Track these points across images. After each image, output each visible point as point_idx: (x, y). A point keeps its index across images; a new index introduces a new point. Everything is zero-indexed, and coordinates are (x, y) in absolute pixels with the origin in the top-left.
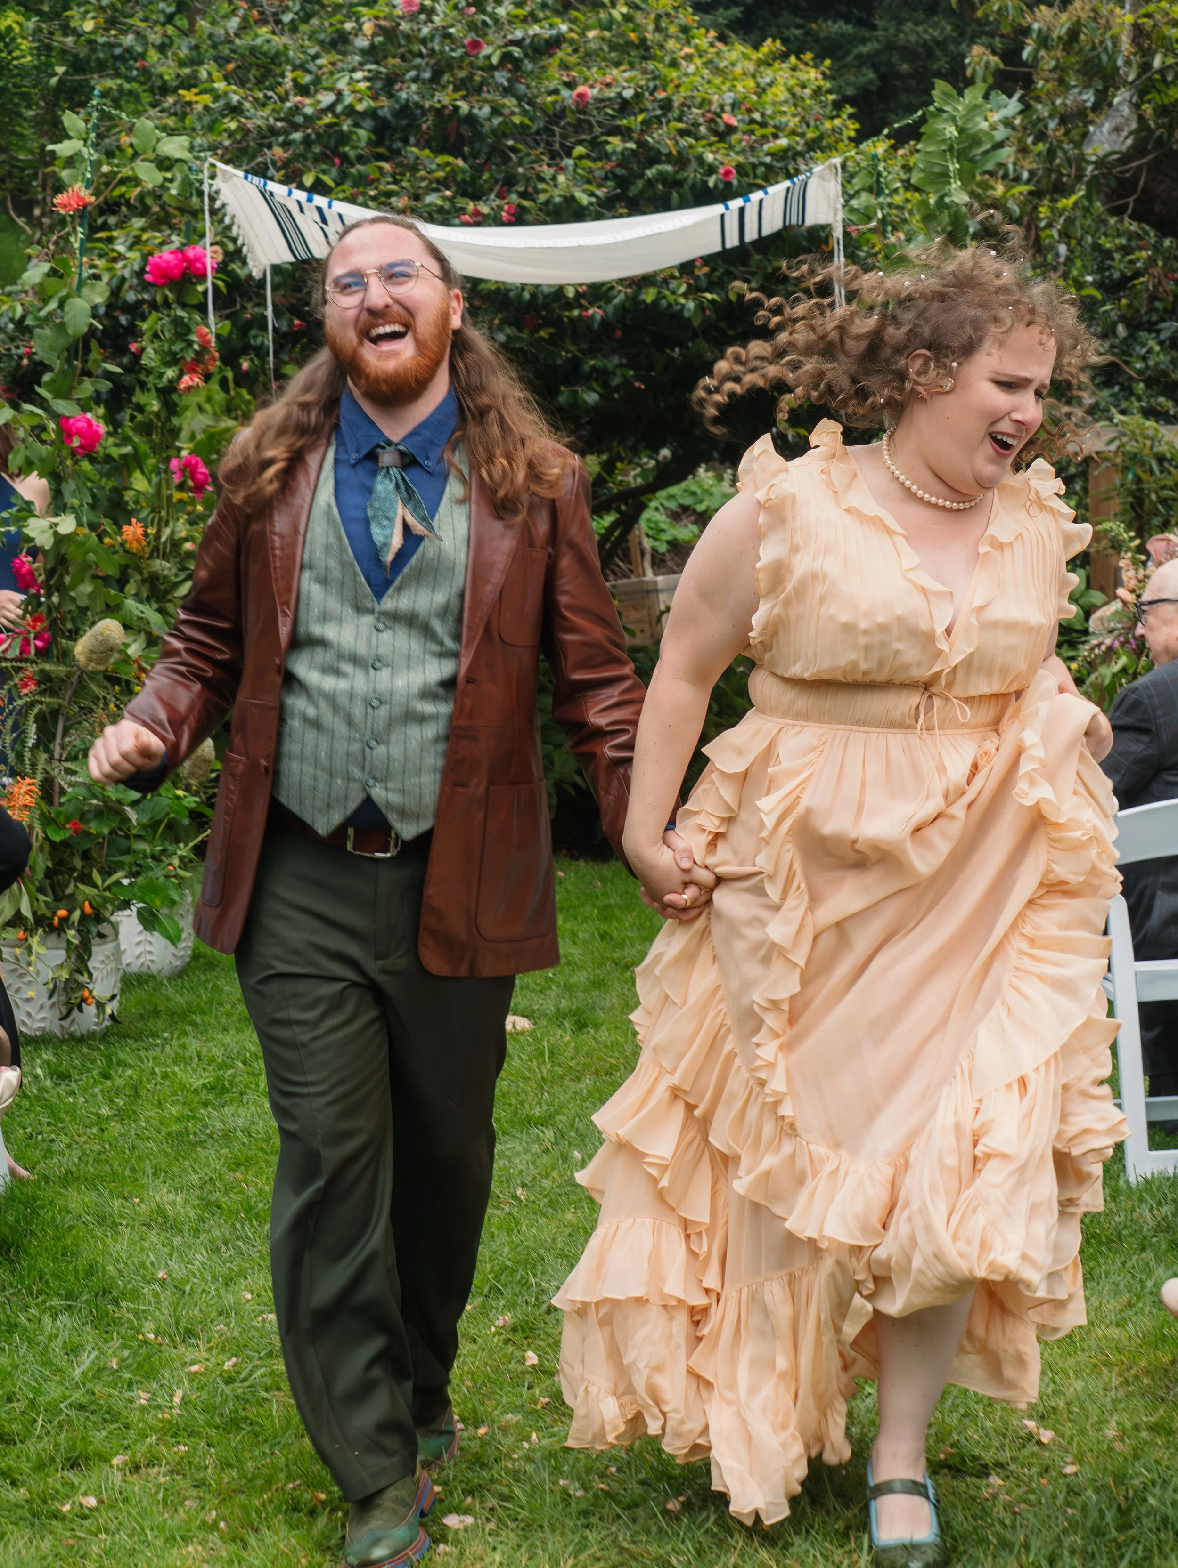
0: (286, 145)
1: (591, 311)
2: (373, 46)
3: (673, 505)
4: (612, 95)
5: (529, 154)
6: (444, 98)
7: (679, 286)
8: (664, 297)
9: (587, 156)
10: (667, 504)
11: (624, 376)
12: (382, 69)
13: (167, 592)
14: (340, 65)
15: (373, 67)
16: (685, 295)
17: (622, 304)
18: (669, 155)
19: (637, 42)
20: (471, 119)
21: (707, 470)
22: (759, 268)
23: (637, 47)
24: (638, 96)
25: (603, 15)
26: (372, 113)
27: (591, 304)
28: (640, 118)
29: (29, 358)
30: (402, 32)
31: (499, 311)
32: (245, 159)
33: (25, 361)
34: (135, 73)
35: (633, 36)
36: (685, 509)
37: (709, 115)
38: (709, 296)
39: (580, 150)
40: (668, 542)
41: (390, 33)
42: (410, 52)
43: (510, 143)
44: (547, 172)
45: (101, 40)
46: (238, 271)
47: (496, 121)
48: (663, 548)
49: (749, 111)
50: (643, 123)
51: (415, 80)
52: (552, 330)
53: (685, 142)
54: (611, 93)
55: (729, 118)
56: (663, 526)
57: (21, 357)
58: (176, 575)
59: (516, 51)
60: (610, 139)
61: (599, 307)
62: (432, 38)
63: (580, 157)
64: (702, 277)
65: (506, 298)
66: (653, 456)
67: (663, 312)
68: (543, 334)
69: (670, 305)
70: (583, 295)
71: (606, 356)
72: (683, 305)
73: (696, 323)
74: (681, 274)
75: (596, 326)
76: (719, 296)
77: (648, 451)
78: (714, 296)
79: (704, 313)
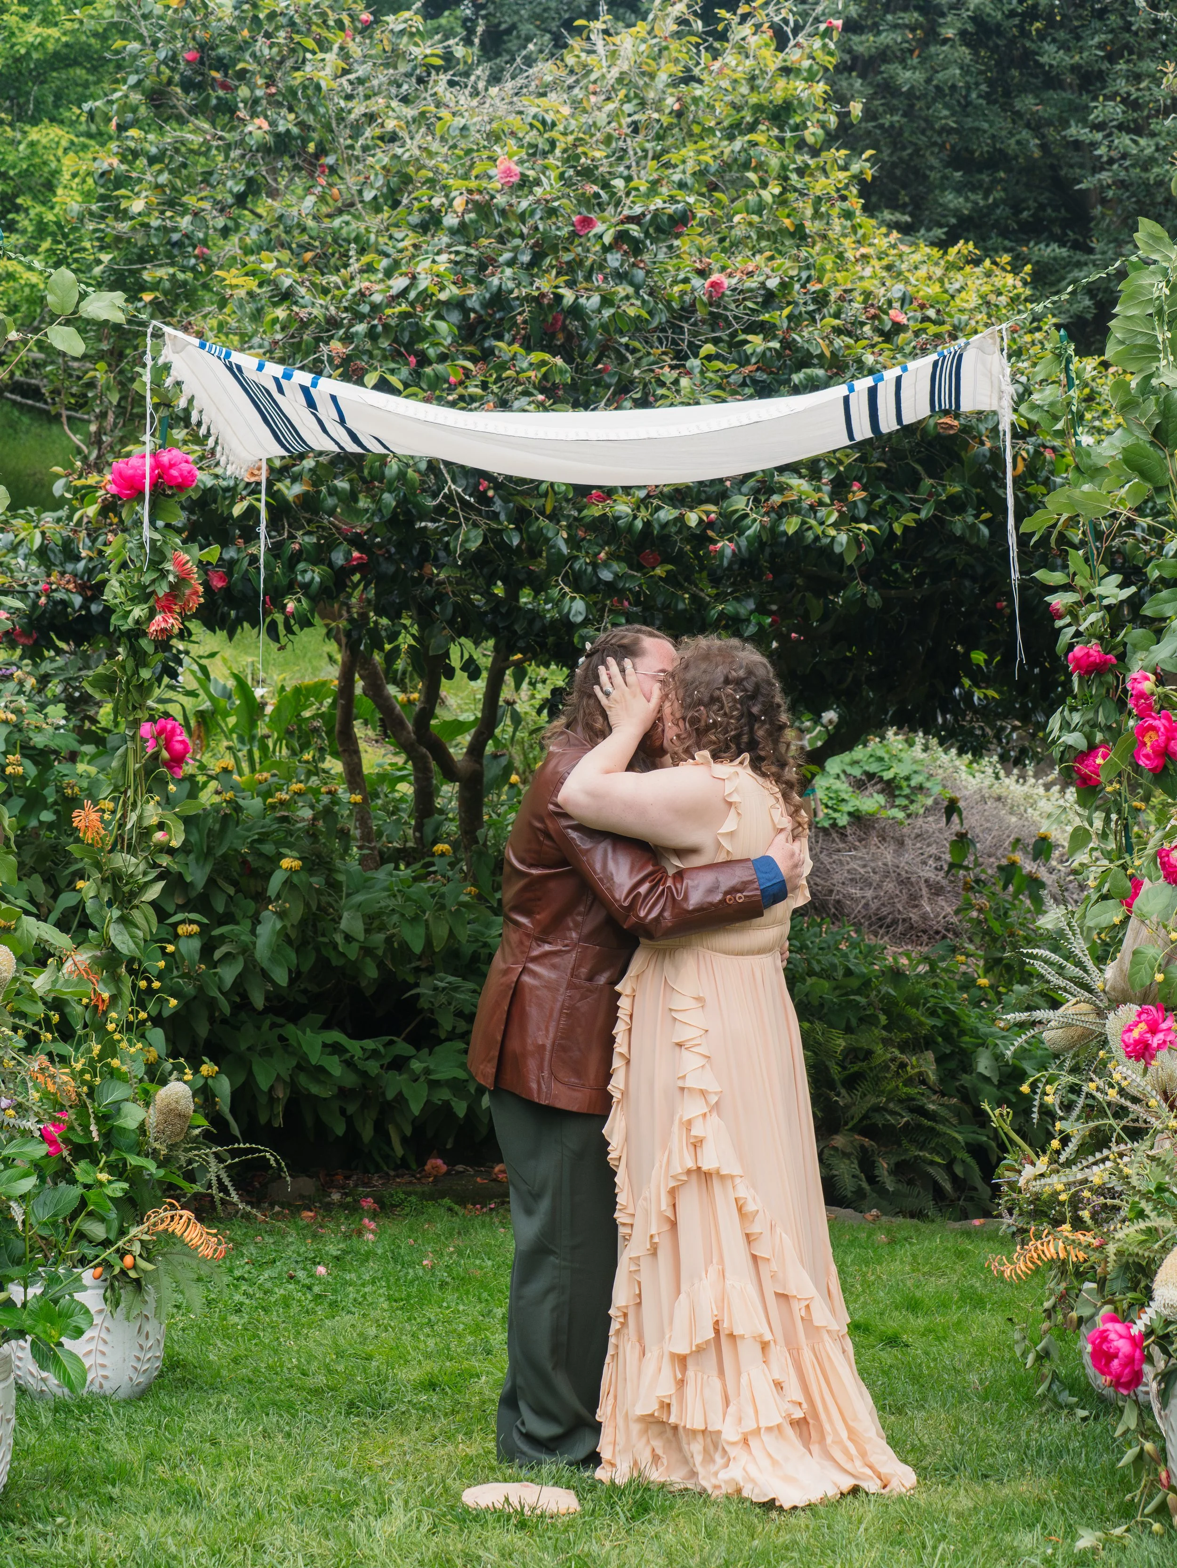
0: (348, 339)
1: (720, 545)
2: (463, 225)
3: (857, 772)
4: (754, 285)
5: (649, 354)
6: (545, 284)
7: (829, 514)
8: (810, 528)
9: (717, 357)
10: (849, 770)
11: (759, 624)
12: (472, 251)
13: (133, 895)
14: (425, 246)
15: (462, 248)
16: (835, 525)
17: (758, 536)
18: (821, 356)
19: (792, 229)
20: (576, 311)
21: (896, 734)
22: (931, 495)
23: (792, 235)
24: (784, 286)
25: (751, 197)
26: (460, 304)
27: (721, 535)
28: (786, 312)
29: (48, 596)
30: (496, 206)
31: (608, 543)
32: (298, 357)
33: (43, 600)
34: (193, 261)
35: (787, 222)
36: (870, 776)
37: (872, 311)
38: (865, 527)
39: (708, 349)
40: (850, 814)
41: (484, 210)
42: (509, 231)
43: (624, 340)
44: (669, 375)
45: (155, 223)
46: (286, 491)
47: (607, 313)
49: (922, 307)
50: (790, 317)
51: (511, 263)
52: (670, 567)
53: (839, 342)
54: (752, 283)
55: (896, 314)
56: (845, 796)
57: (38, 596)
58: (145, 874)
59: (635, 230)
60: (750, 337)
61: (730, 540)
62: (532, 213)
63: (709, 358)
64: (860, 505)
65: (614, 527)
66: (817, 720)
67: (808, 546)
68: (659, 571)
69: (817, 538)
70: (711, 525)
71: (737, 599)
72: (834, 538)
73: (849, 560)
74: (832, 500)
75: (726, 563)
76: (879, 528)
77: (809, 716)
78: (873, 527)
79: (859, 547)
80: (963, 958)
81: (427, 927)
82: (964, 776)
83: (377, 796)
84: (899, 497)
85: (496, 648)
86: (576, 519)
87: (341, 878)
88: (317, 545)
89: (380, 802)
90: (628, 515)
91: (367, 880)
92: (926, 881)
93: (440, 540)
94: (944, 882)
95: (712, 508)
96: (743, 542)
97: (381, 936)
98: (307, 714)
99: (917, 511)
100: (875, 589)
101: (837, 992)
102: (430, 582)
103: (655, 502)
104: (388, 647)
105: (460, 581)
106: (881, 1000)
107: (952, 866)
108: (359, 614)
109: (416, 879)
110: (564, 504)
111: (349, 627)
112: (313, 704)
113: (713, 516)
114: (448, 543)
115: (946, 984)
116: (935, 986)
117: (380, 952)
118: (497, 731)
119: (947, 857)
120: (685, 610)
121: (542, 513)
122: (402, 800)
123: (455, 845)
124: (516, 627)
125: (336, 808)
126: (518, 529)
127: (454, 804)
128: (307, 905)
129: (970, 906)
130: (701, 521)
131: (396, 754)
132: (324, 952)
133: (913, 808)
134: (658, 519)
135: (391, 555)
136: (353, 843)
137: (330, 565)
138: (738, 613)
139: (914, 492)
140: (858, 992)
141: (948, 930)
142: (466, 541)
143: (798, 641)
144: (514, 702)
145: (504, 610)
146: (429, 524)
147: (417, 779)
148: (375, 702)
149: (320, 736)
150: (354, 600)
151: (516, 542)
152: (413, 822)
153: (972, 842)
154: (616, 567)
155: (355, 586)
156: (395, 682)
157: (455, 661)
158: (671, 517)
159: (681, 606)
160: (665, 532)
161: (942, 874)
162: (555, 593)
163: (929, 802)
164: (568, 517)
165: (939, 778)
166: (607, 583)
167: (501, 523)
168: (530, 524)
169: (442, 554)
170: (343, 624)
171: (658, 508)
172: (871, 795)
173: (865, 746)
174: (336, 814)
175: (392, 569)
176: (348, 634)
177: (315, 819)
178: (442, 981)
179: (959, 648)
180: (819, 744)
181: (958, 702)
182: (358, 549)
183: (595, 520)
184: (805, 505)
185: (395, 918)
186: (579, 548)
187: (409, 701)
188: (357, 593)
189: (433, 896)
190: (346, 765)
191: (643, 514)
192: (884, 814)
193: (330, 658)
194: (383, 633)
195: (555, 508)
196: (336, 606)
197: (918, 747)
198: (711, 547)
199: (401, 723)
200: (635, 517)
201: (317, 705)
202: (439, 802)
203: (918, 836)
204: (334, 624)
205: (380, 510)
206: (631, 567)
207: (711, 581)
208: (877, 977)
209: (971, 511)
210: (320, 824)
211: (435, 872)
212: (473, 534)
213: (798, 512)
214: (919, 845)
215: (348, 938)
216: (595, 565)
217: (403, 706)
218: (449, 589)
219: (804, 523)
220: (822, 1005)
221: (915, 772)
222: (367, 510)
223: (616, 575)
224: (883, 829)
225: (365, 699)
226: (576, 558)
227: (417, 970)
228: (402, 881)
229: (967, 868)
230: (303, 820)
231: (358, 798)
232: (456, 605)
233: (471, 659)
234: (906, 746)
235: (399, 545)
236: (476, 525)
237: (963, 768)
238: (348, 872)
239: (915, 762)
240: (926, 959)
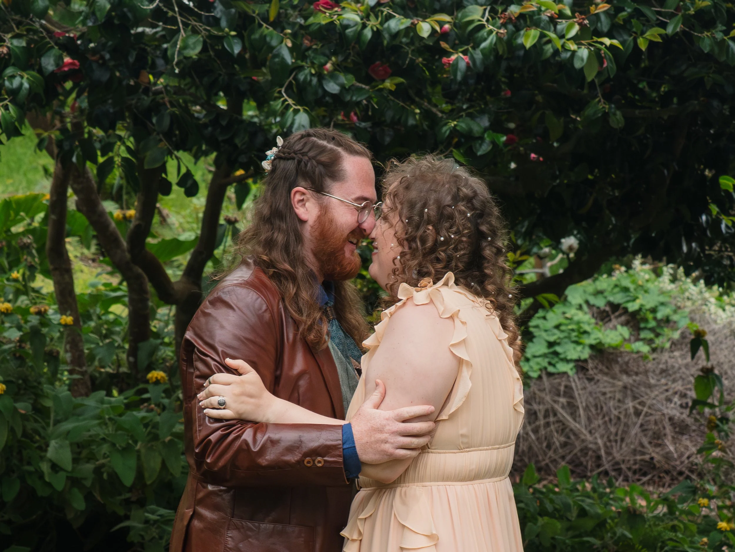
1: (454, 57)
3: (600, 302)
7: (570, 27)
8: (550, 41)
10: (593, 300)
11: (494, 143)
16: (576, 39)
17: (493, 49)
21: (643, 263)
22: (678, 9)
27: (455, 47)
31: (335, 54)
36: (615, 307)
38: (607, 41)
40: (592, 347)
48: (586, 354)
52: (401, 80)
56: (587, 328)
61: (465, 53)
64: (603, 17)
65: (342, 36)
66: (556, 245)
67: (547, 61)
68: (388, 84)
69: (556, 52)
70: (444, 36)
71: (471, 116)
72: (574, 52)
73: (590, 76)
74: (573, 12)
75: (459, 77)
76: (622, 43)
77: (547, 241)
78: (615, 42)
79: (601, 63)
80: (705, 501)
81: (139, 458)
82: (713, 308)
83: (89, 317)
84: (645, 10)
85: (217, 162)
86: (301, 27)
87: (48, 403)
88: (27, 50)
89: (92, 324)
90: (356, 24)
91: (76, 407)
92: (671, 419)
93: (158, 47)
94: (689, 421)
95: (445, 18)
96: (478, 55)
97: (90, 467)
98: (14, 230)
99: (663, 25)
100: (618, 108)
101: (570, 533)
102: (147, 91)
103: (386, 11)
104: (101, 160)
105: (178, 91)
106: (616, 543)
107: (696, 403)
108: (74, 125)
109: (129, 406)
110: (290, 11)
111: (61, 137)
112: (23, 219)
113: (447, 26)
114: (166, 50)
115: (686, 527)
116: (674, 529)
117: (88, 483)
118: (217, 252)
119: (693, 394)
120: (415, 126)
121: (266, 19)
122: (116, 322)
123: (171, 372)
124: (237, 141)
125: (45, 330)
126: (240, 36)
127: (171, 327)
128: (12, 430)
129: (712, 446)
130: (434, 31)
131: (111, 274)
132: (29, 482)
133: (658, 341)
134: (388, 29)
135: (105, 63)
136: (62, 367)
137: (40, 71)
138: (470, 131)
139: (662, 6)
140: (592, 533)
141: (692, 471)
142: (185, 47)
143: (537, 162)
144: (236, 221)
145: (224, 123)
146: (148, 30)
147: (131, 301)
148: (89, 218)
149: (30, 254)
150: (67, 110)
151: (237, 50)
152: (127, 346)
153: (718, 378)
154: (344, 79)
155: (68, 93)
156: (110, 197)
157: (172, 176)
158: (402, 27)
159: (411, 122)
160: (396, 42)
161: (687, 411)
162: (277, 105)
163: (676, 335)
164: (293, 25)
165: (687, 310)
166: (333, 96)
167: (222, 30)
168: (252, 32)
169: (160, 62)
170: (55, 134)
171: (389, 17)
172: (615, 328)
173: (610, 275)
174: (44, 336)
175: (105, 77)
176: (60, 144)
177: (21, 340)
178: (153, 512)
179: (707, 172)
180: (561, 271)
181: (705, 230)
182: (70, 54)
183: (322, 28)
184: (544, 17)
185: (105, 448)
186: (304, 58)
187: (125, 217)
188: (70, 100)
189: (146, 426)
190: (57, 284)
191: (373, 23)
192: (627, 347)
193: (46, 171)
194: (98, 145)
195: (279, 15)
196: (49, 115)
197: (666, 278)
198: (445, 60)
199: (115, 240)
200: (364, 26)
201: (28, 220)
202: (155, 325)
203: (663, 371)
204: (45, 134)
205: (93, 13)
206: (359, 80)
207: (445, 96)
208: (612, 519)
209: (721, 27)
210: (28, 346)
211: (148, 400)
212: (191, 41)
213: (536, 24)
214: (663, 381)
215: (55, 467)
216: (320, 76)
217: (119, 222)
218: (167, 99)
219: (542, 36)
220: (554, 547)
221: (662, 304)
222: (80, 13)
223: (343, 87)
224: (627, 363)
225: (79, 215)
226: (301, 68)
227: (127, 502)
228: (113, 408)
229: (712, 406)
230: (10, 341)
231: (69, 319)
232: (173, 116)
233: (189, 175)
234: (653, 276)
235: (114, 51)
236: (195, 32)
237: (713, 300)
238: (56, 398)
239: (662, 293)
240: (665, 500)
